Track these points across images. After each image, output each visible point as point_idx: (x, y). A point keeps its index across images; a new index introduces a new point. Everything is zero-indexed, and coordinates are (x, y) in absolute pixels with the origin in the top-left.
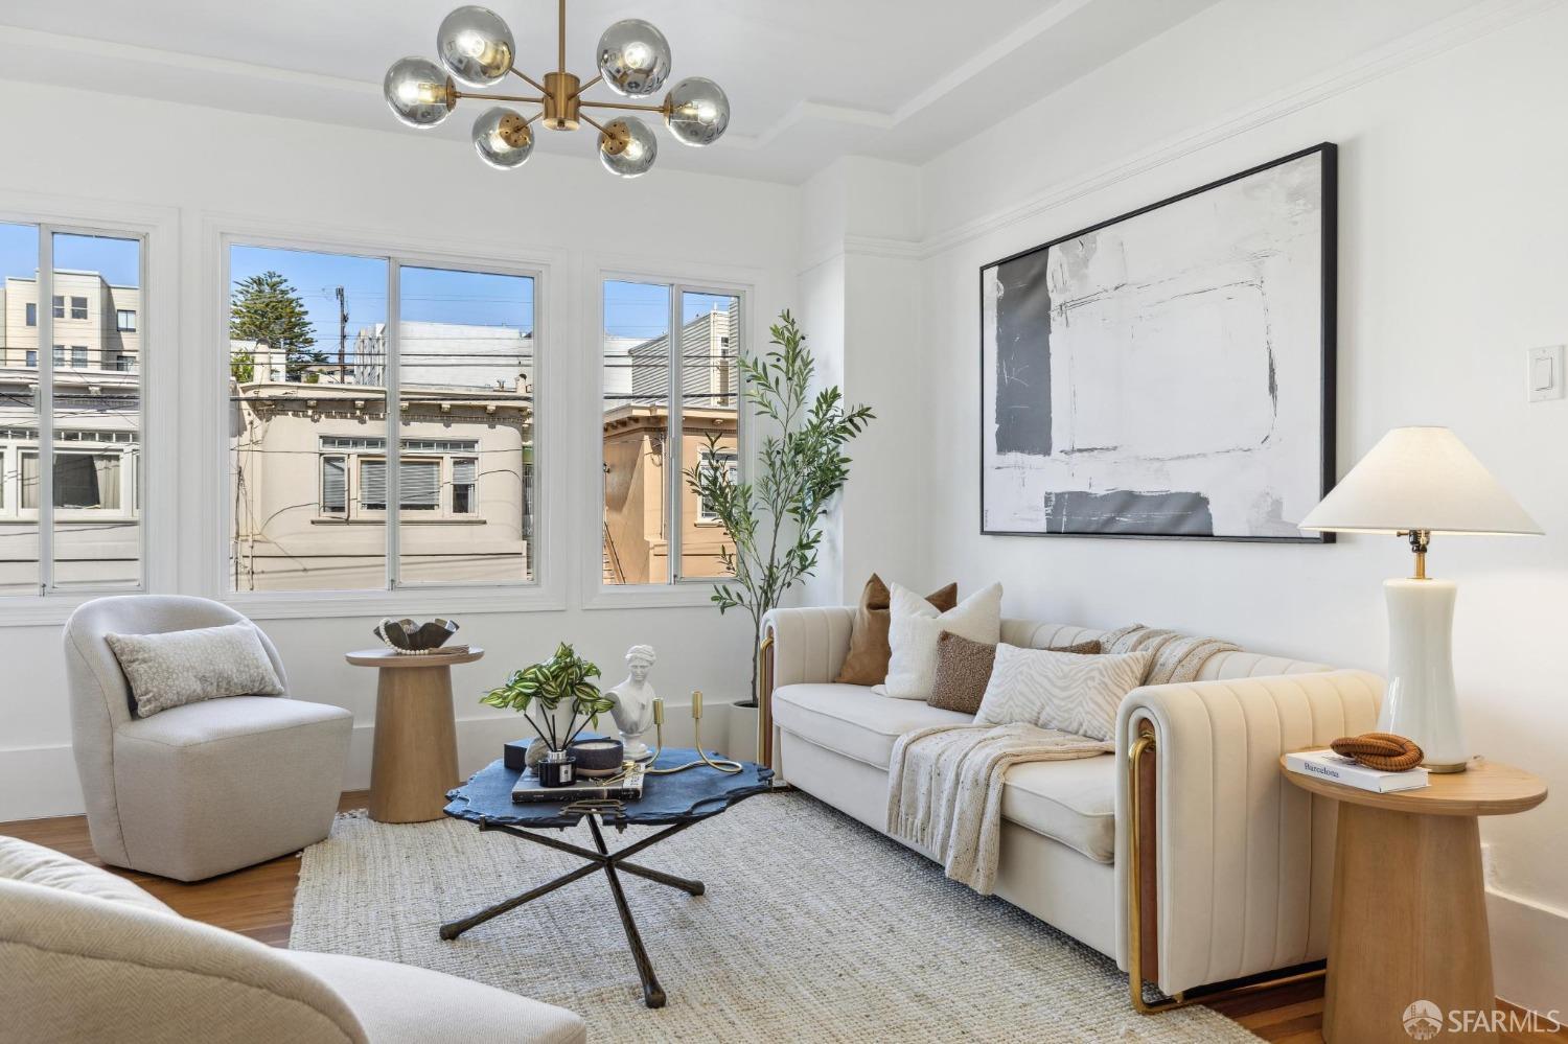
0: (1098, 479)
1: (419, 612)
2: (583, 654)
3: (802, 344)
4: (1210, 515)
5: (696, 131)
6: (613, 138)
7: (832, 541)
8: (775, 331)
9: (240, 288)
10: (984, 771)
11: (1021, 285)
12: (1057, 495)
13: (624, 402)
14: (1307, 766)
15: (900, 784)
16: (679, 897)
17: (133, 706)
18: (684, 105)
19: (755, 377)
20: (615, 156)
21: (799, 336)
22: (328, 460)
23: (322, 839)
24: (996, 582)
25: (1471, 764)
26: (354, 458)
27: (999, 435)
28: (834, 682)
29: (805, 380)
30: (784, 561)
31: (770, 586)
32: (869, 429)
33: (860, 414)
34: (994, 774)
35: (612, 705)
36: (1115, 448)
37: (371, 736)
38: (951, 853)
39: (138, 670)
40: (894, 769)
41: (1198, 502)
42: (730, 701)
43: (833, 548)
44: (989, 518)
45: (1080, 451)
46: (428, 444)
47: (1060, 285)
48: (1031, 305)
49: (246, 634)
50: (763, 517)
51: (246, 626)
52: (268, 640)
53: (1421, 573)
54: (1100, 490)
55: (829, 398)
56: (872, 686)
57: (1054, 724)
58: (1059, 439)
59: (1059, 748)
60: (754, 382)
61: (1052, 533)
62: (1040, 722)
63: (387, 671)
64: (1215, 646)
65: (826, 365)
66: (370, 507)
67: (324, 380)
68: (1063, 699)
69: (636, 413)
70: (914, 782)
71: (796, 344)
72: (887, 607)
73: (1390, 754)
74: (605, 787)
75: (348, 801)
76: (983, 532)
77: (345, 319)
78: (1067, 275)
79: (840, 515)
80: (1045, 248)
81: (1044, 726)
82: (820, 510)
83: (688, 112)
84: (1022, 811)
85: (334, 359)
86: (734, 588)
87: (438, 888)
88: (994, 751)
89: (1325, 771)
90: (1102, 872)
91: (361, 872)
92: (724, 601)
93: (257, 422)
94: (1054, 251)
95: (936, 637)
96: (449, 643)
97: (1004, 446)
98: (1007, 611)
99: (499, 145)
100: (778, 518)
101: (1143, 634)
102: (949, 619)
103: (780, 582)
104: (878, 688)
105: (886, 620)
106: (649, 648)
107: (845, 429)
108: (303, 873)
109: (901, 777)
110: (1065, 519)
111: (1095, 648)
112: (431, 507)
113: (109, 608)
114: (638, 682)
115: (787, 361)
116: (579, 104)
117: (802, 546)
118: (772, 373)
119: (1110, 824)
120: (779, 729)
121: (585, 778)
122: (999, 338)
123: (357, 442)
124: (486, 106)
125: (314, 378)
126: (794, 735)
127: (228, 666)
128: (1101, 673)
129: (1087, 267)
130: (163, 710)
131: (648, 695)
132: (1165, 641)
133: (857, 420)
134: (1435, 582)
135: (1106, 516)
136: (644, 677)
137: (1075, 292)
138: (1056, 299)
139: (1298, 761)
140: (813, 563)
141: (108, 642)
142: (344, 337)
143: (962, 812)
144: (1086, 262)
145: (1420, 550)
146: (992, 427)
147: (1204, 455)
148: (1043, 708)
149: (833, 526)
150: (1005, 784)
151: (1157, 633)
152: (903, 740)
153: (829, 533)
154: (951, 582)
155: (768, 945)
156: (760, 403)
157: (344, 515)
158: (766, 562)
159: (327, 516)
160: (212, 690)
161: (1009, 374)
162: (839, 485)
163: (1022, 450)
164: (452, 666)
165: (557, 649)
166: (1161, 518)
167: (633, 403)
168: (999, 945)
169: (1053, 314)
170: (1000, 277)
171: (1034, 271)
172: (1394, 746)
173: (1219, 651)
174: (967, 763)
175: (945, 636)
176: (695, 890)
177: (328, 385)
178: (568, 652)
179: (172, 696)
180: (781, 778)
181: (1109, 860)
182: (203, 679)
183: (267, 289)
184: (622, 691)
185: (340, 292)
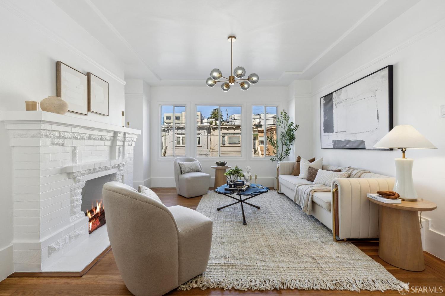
0: (343, 138)
1: (222, 160)
2: (239, 168)
3: (287, 115)
4: (365, 145)
5: (253, 82)
6: (242, 85)
7: (293, 150)
8: (281, 112)
9: (213, 111)
10: (309, 192)
11: (328, 101)
12: (335, 141)
13: (270, 126)
14: (371, 196)
15: (296, 193)
16: (256, 209)
17: (181, 172)
18: (251, 78)
19: (278, 121)
20: (243, 88)
21: (286, 113)
22: (223, 137)
23: (206, 194)
24: (321, 158)
25: (418, 199)
26: (227, 136)
27: (324, 129)
28: (291, 175)
29: (288, 121)
30: (284, 153)
31: (282, 158)
32: (298, 129)
33: (297, 127)
34: (310, 193)
35: (243, 176)
36: (346, 131)
37: (214, 179)
38: (303, 207)
39: (182, 167)
40: (295, 191)
41: (363, 142)
42: (274, 178)
43: (293, 151)
44: (322, 145)
45: (339, 132)
46: (238, 134)
47: (335, 100)
48: (330, 104)
49: (197, 163)
50: (280, 145)
51: (197, 162)
52: (201, 164)
53: (404, 157)
54: (343, 140)
55: (292, 124)
56: (296, 176)
57: (328, 185)
58: (335, 130)
59: (326, 189)
60: (278, 122)
61: (334, 148)
62: (325, 184)
63: (217, 169)
64: (364, 171)
65: (292, 118)
66: (229, 144)
67: (224, 124)
68: (330, 180)
69: (273, 127)
70: (298, 193)
71: (286, 115)
72: (300, 162)
73: (390, 195)
74: (239, 189)
75: (210, 189)
76: (321, 148)
77: (227, 114)
78: (336, 98)
79: (294, 145)
80: (332, 93)
81: (326, 185)
82: (291, 144)
83: (252, 79)
84: (315, 200)
85: (226, 121)
86: (275, 158)
87: (220, 203)
88: (311, 189)
89: (374, 198)
90: (329, 213)
91: (210, 199)
92: (273, 160)
93: (213, 131)
94: (334, 94)
95: (308, 167)
96: (226, 165)
97: (325, 132)
98: (324, 163)
99: (225, 88)
100: (283, 146)
101: (350, 168)
102: (312, 164)
103: (283, 157)
104: (298, 176)
105: (299, 164)
106: (250, 167)
107: (294, 129)
108: (202, 198)
109: (296, 192)
110: (336, 145)
111: (340, 171)
112: (238, 144)
113: (180, 159)
114: (248, 173)
115: (284, 118)
116: (234, 80)
117: (287, 150)
118: (281, 120)
119: (330, 204)
120: (280, 183)
121: (236, 187)
122: (324, 111)
123: (227, 134)
124: (222, 83)
125: (223, 124)
126: (282, 184)
127: (194, 168)
128: (338, 175)
129: (340, 96)
130: (185, 173)
131: (250, 174)
132: (354, 170)
133: (296, 128)
134: (407, 159)
135: (344, 145)
136: (249, 172)
137: (338, 101)
138: (334, 103)
139: (369, 195)
140: (289, 153)
141: (179, 163)
142: (227, 117)
143: (305, 200)
144: (340, 95)
145: (404, 152)
146: (323, 128)
147: (364, 132)
148: (326, 182)
149: (293, 147)
150: (312, 195)
151: (353, 168)
152: (297, 186)
153: (293, 148)
154: (314, 158)
155: (268, 218)
156: (280, 125)
157: (225, 145)
158: (281, 153)
159: (223, 145)
160: (192, 171)
161: (326, 118)
162: (294, 140)
163: (328, 132)
164: (226, 169)
165: (235, 167)
166: (355, 145)
167: (272, 125)
168: (311, 225)
169: (334, 106)
170: (324, 99)
171: (330, 98)
172: (391, 194)
173: (365, 172)
174: (306, 191)
175: (310, 167)
176: (259, 208)
177: (225, 125)
178: (237, 167)
179: (186, 171)
180: (281, 191)
181: (330, 211)
182: (190, 169)
183: (216, 110)
184: (245, 174)
185: (227, 110)
